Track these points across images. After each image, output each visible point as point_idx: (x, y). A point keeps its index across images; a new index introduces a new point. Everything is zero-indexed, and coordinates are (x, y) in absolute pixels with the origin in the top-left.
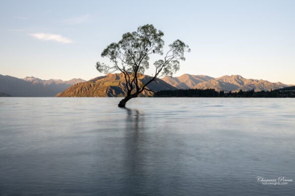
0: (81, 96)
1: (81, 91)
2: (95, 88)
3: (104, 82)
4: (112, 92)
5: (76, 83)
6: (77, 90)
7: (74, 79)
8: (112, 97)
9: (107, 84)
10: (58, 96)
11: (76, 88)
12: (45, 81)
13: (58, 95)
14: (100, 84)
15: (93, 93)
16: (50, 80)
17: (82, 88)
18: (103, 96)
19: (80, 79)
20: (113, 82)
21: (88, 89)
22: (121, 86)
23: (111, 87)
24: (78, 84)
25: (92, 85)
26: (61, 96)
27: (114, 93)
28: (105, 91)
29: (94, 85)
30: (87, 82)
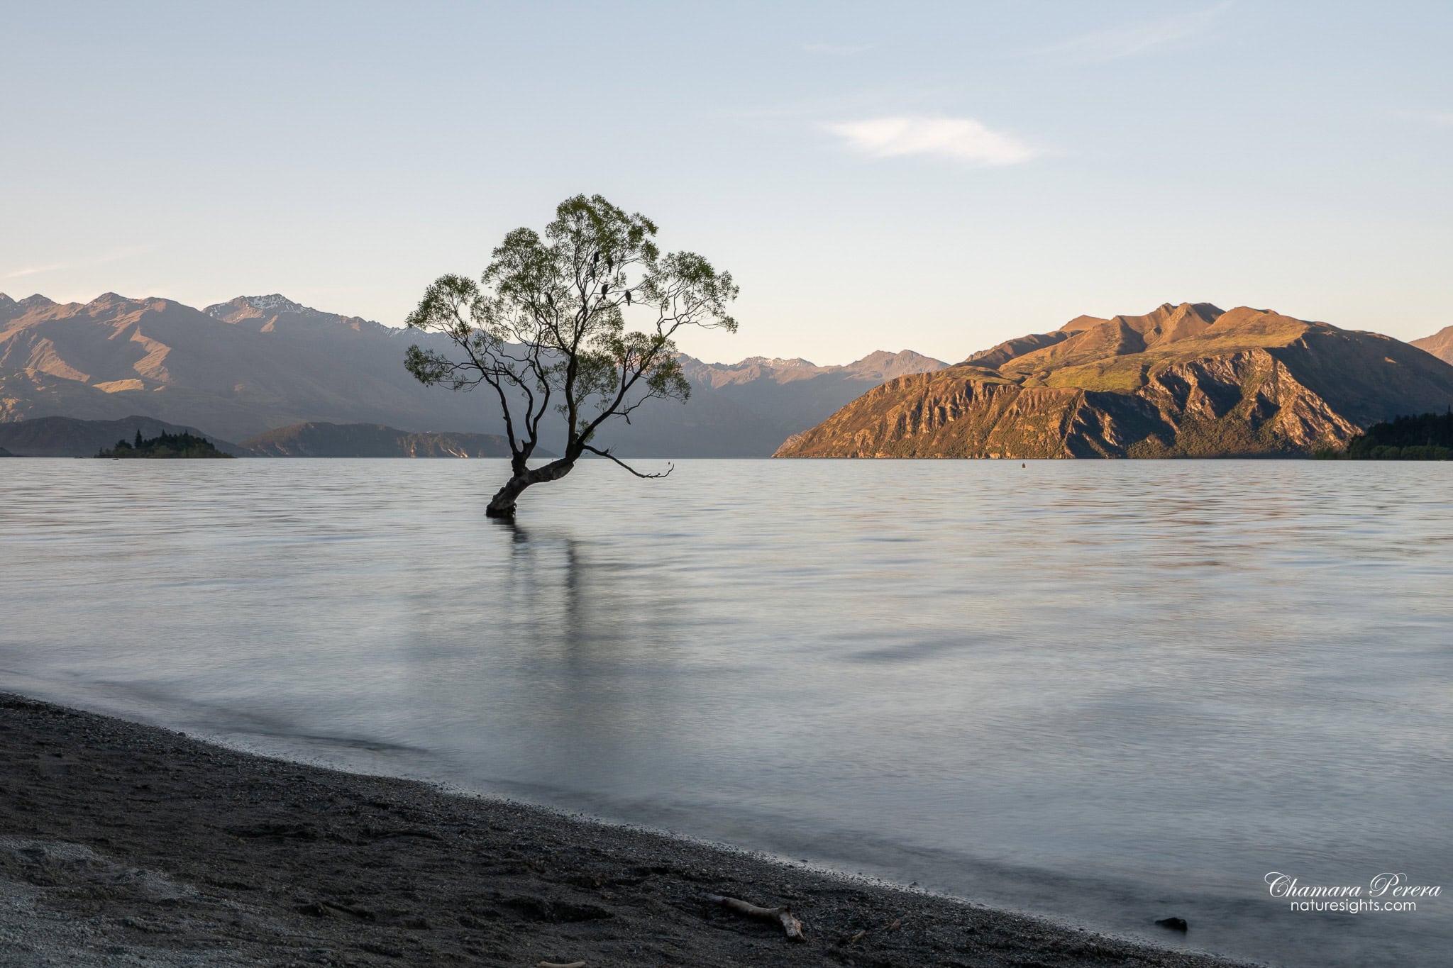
0: (912, 455)
1: (916, 422)
2: (995, 408)
3: (1048, 372)
4: (1096, 430)
5: (888, 378)
6: (893, 421)
7: (879, 355)
8: (1096, 455)
9: (1069, 382)
10: (788, 455)
11: (889, 404)
12: (718, 366)
13: (789, 444)
14: (1028, 383)
15: (985, 434)
16: (745, 365)
17: (919, 408)
18: (1044, 454)
19: (910, 355)
20: (1103, 370)
21: (956, 413)
22: (1154, 393)
23: (1091, 396)
24: (895, 382)
25: (978, 389)
26: (803, 452)
27: (1107, 435)
28: (1055, 424)
29: (990, 389)
30: (952, 372)
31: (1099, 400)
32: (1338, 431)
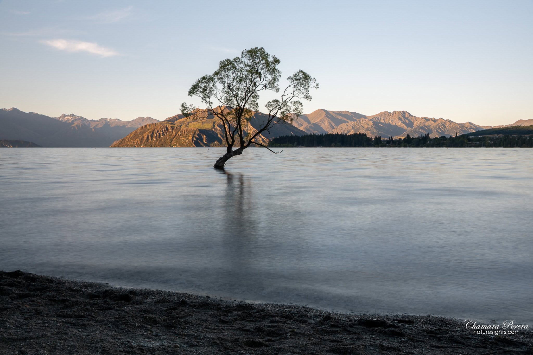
0: (151, 146)
1: (152, 137)
2: (174, 133)
3: (188, 123)
4: (201, 139)
5: (143, 125)
6: (145, 137)
7: (140, 118)
8: (202, 146)
9: (195, 126)
10: (115, 146)
11: (144, 132)
12: (92, 120)
13: (115, 143)
14: (183, 127)
15: (171, 140)
16: (100, 120)
17: (153, 133)
18: (188, 146)
19: (149, 118)
20: (203, 123)
21: (163, 135)
22: (216, 129)
23: (200, 130)
24: (146, 126)
25: (169, 128)
26: (119, 145)
27: (205, 141)
28: (191, 138)
29: (172, 128)
30: (162, 123)
31: (202, 131)
32: (263, 140)
